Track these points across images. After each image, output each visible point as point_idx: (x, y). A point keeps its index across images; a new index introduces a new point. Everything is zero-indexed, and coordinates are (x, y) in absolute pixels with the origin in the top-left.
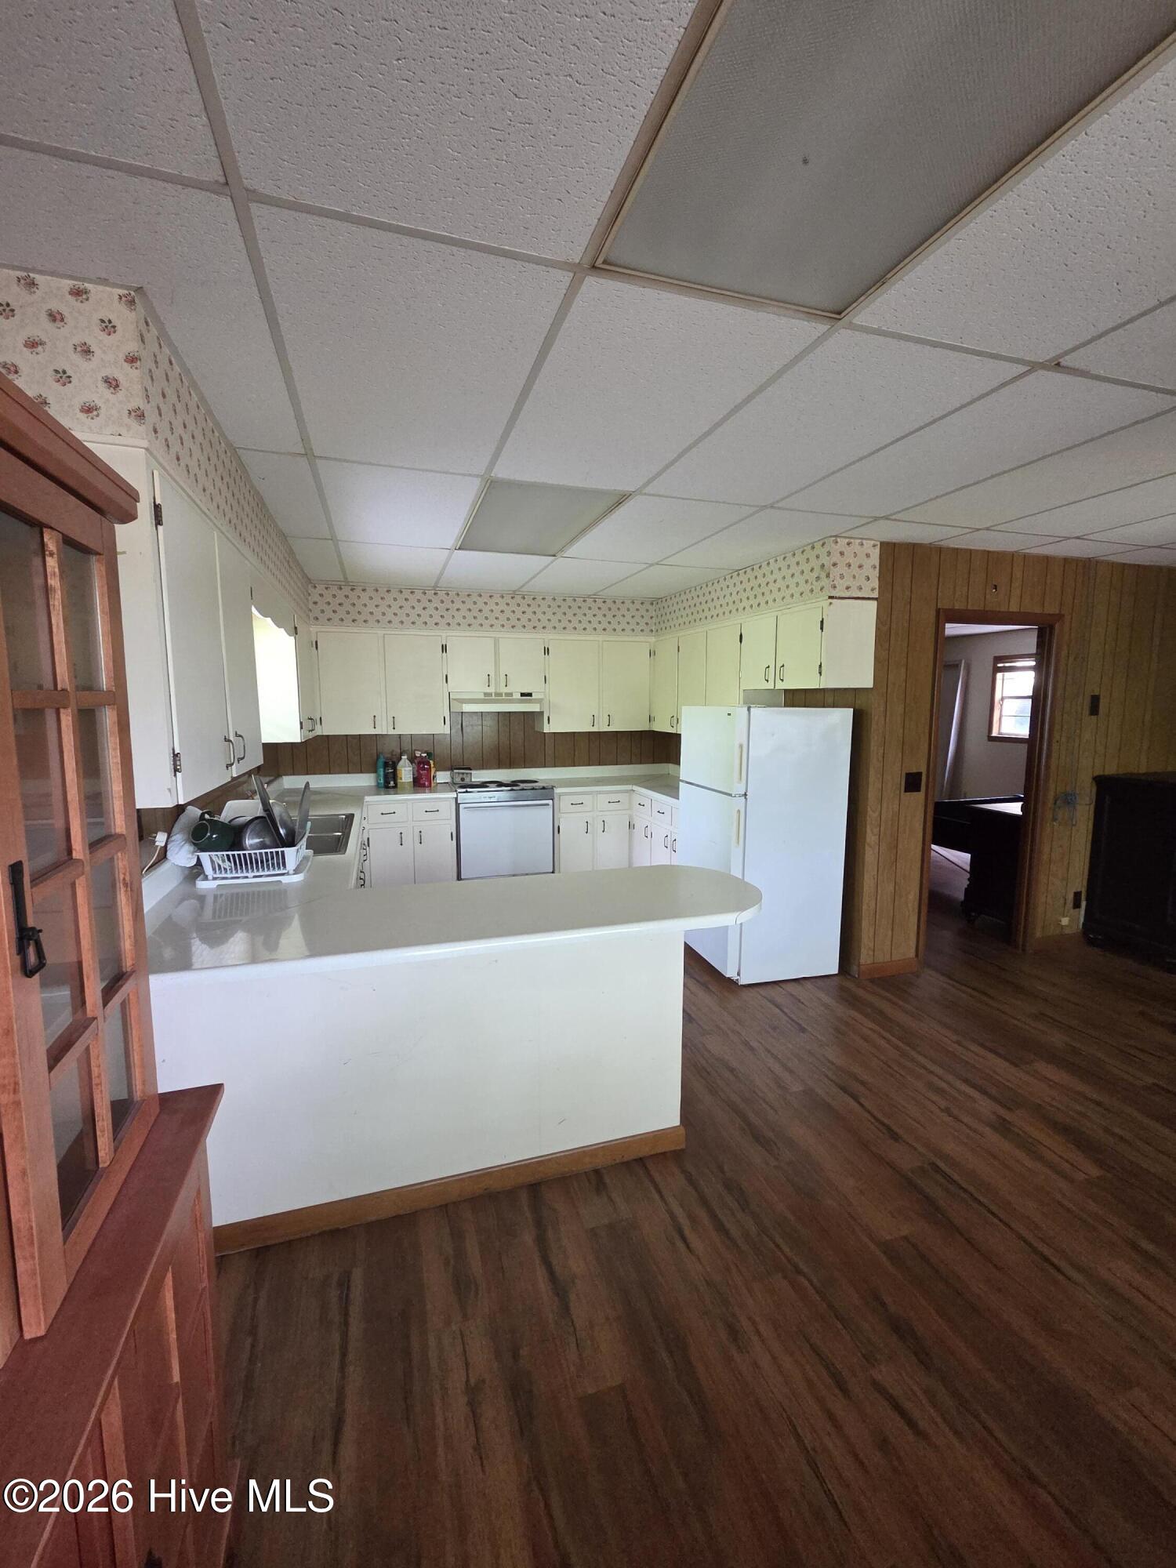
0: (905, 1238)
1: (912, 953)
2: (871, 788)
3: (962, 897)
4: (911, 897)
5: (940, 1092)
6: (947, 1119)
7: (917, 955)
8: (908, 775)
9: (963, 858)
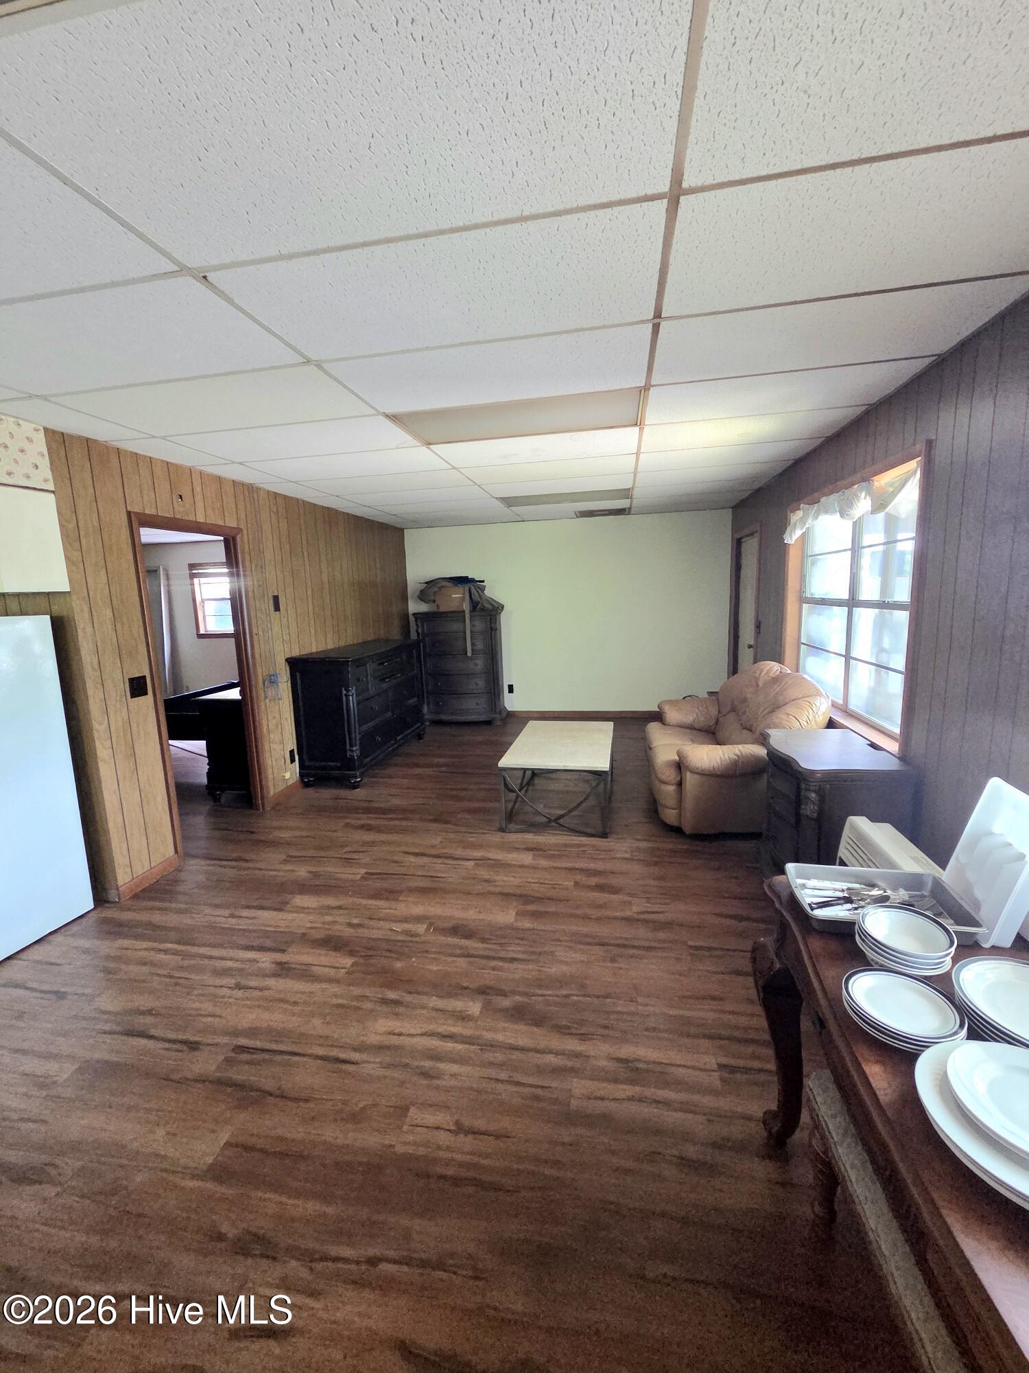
0: (228, 1144)
1: (170, 851)
2: (91, 701)
3: (204, 780)
4: (159, 799)
5: (226, 972)
6: (239, 994)
7: (176, 852)
8: (132, 681)
9: (200, 746)
